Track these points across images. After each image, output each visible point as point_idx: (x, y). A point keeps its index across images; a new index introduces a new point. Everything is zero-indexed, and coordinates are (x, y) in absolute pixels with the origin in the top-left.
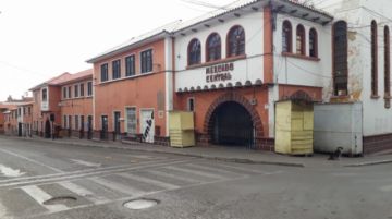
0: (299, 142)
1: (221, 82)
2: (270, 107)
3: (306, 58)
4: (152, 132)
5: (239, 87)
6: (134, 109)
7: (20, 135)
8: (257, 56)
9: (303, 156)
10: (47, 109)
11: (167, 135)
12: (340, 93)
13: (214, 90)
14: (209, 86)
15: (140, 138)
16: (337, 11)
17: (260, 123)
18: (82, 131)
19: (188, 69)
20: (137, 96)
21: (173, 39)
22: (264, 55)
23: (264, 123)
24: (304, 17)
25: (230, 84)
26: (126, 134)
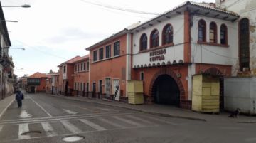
0: (209, 104)
1: (159, 61)
2: (189, 79)
3: (218, 45)
4: (119, 94)
5: (169, 65)
6: (109, 79)
7: (53, 93)
8: (180, 44)
9: (211, 113)
10: (65, 78)
11: (127, 96)
12: (244, 69)
13: (154, 67)
14: (152, 64)
15: (112, 97)
16: (242, 11)
17: (183, 90)
18: (84, 92)
19: (140, 53)
20: (111, 70)
21: (132, 34)
22: (185, 43)
23: (185, 90)
24: (216, 17)
25: (164, 63)
26: (105, 94)
